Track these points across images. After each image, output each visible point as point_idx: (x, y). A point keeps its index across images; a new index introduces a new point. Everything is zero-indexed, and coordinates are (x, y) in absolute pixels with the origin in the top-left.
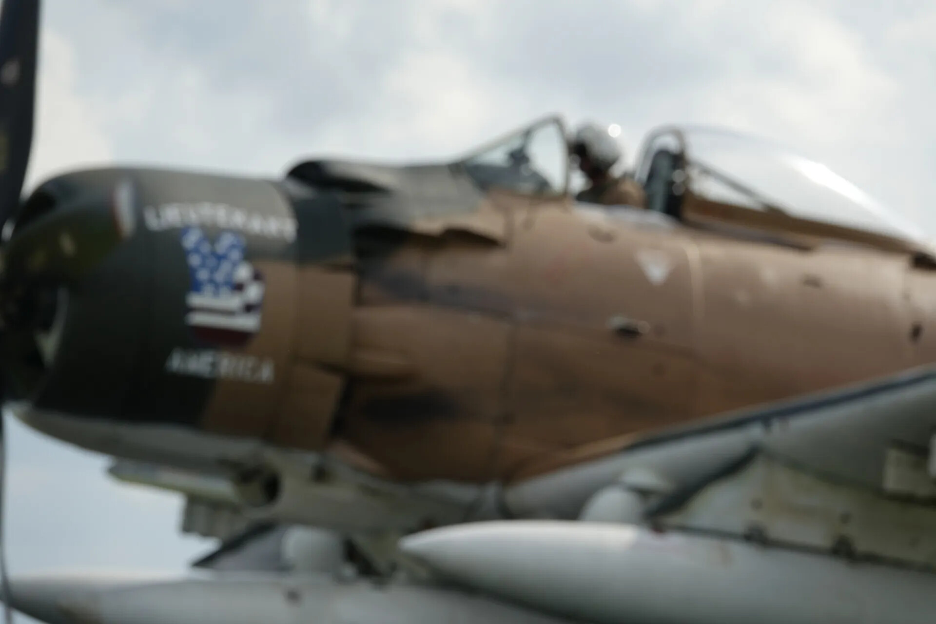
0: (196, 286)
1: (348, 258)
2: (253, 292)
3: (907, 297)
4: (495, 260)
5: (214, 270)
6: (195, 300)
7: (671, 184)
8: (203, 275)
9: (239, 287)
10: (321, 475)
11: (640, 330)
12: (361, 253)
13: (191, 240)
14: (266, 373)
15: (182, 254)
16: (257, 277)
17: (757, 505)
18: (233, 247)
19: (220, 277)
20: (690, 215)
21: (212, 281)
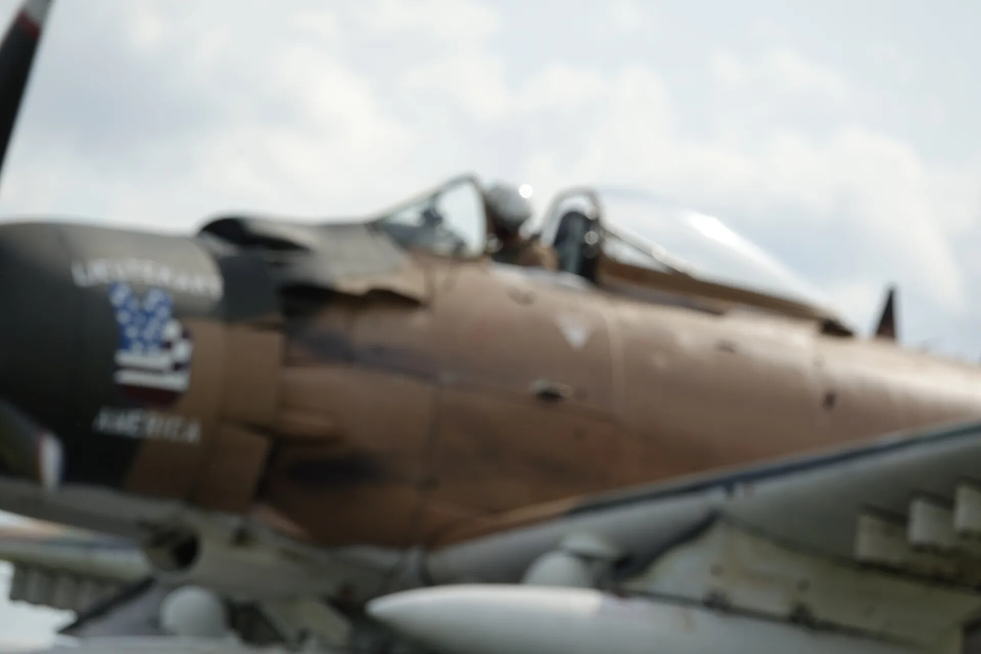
0: (124, 344)
1: (276, 317)
2: (182, 351)
3: (818, 364)
4: (418, 320)
5: (143, 327)
6: (125, 358)
7: (584, 246)
8: (131, 333)
9: (167, 345)
10: (242, 538)
11: (562, 394)
12: (290, 312)
13: (119, 297)
14: (193, 434)
15: (111, 311)
16: (186, 335)
17: (717, 571)
18: (160, 304)
19: (149, 334)
20: (605, 277)
21: (140, 339)
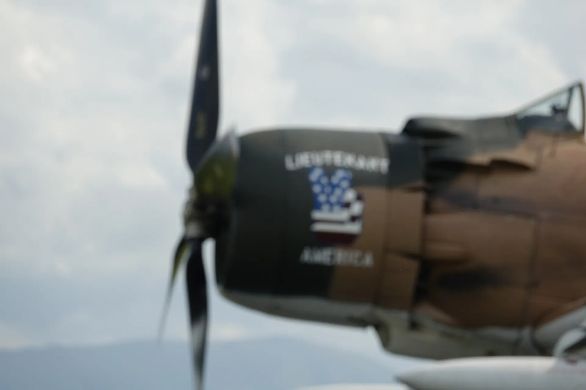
0: (317, 206)
1: (420, 183)
2: (357, 208)
4: (526, 180)
6: (317, 215)
8: (322, 198)
9: (347, 205)
10: (414, 326)
12: (429, 179)
13: (314, 176)
14: (368, 260)
15: (309, 185)
16: (359, 198)
18: (344, 178)
19: (333, 199)
21: (328, 202)
